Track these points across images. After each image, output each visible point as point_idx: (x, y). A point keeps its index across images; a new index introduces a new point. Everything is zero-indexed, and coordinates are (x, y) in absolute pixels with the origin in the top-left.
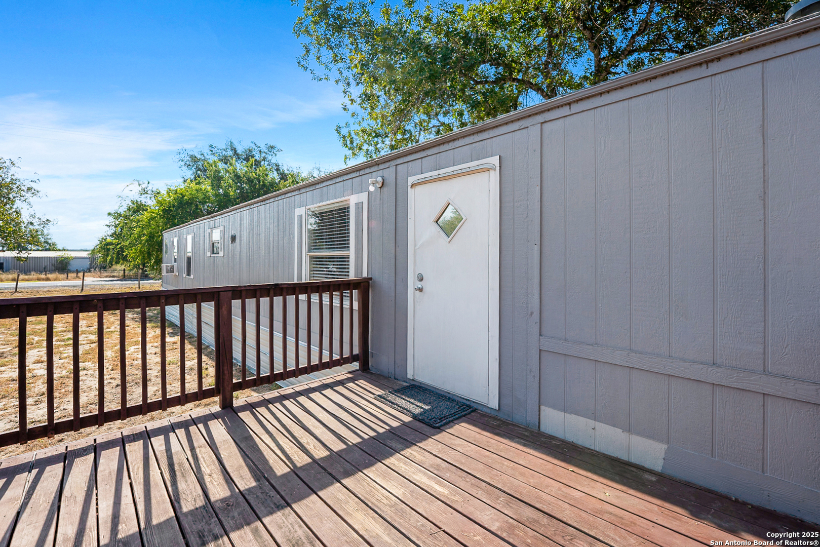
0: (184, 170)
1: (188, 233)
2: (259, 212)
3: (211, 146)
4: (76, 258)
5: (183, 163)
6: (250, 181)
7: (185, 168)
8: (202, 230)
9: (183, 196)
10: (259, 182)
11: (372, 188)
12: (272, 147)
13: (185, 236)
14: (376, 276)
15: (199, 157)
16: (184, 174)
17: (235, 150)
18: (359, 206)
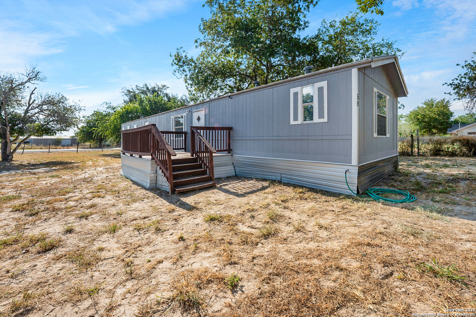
0: (125, 97)
1: (135, 124)
2: (161, 117)
3: (137, 86)
4: (64, 139)
5: (124, 94)
6: (155, 103)
7: (125, 96)
8: (141, 123)
9: (128, 110)
10: (159, 103)
11: (187, 112)
12: (164, 86)
13: (133, 125)
14: (188, 131)
15: (131, 90)
16: (124, 99)
17: (148, 88)
18: (185, 116)
